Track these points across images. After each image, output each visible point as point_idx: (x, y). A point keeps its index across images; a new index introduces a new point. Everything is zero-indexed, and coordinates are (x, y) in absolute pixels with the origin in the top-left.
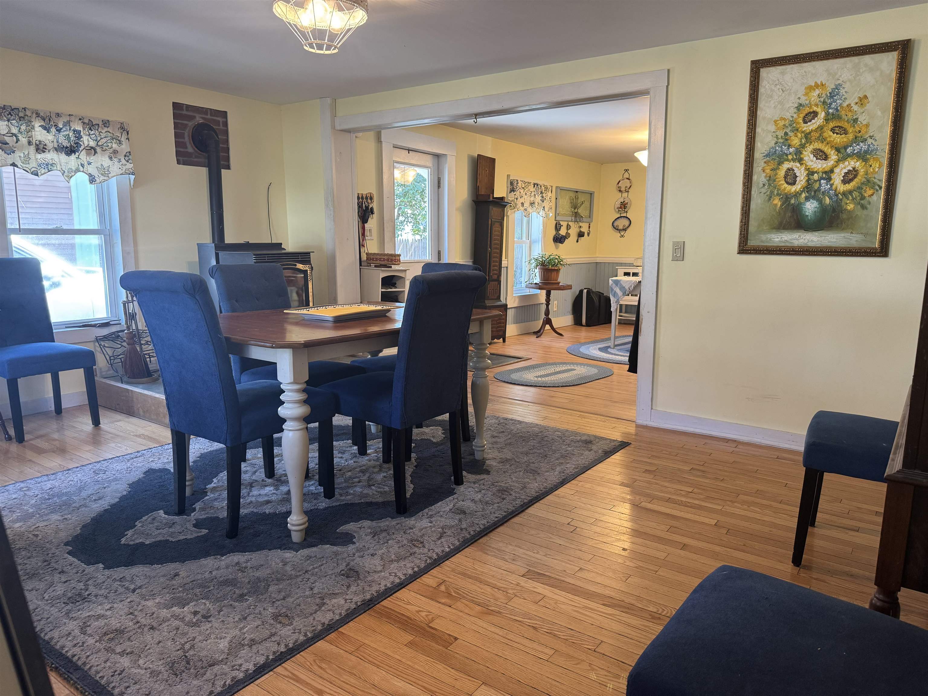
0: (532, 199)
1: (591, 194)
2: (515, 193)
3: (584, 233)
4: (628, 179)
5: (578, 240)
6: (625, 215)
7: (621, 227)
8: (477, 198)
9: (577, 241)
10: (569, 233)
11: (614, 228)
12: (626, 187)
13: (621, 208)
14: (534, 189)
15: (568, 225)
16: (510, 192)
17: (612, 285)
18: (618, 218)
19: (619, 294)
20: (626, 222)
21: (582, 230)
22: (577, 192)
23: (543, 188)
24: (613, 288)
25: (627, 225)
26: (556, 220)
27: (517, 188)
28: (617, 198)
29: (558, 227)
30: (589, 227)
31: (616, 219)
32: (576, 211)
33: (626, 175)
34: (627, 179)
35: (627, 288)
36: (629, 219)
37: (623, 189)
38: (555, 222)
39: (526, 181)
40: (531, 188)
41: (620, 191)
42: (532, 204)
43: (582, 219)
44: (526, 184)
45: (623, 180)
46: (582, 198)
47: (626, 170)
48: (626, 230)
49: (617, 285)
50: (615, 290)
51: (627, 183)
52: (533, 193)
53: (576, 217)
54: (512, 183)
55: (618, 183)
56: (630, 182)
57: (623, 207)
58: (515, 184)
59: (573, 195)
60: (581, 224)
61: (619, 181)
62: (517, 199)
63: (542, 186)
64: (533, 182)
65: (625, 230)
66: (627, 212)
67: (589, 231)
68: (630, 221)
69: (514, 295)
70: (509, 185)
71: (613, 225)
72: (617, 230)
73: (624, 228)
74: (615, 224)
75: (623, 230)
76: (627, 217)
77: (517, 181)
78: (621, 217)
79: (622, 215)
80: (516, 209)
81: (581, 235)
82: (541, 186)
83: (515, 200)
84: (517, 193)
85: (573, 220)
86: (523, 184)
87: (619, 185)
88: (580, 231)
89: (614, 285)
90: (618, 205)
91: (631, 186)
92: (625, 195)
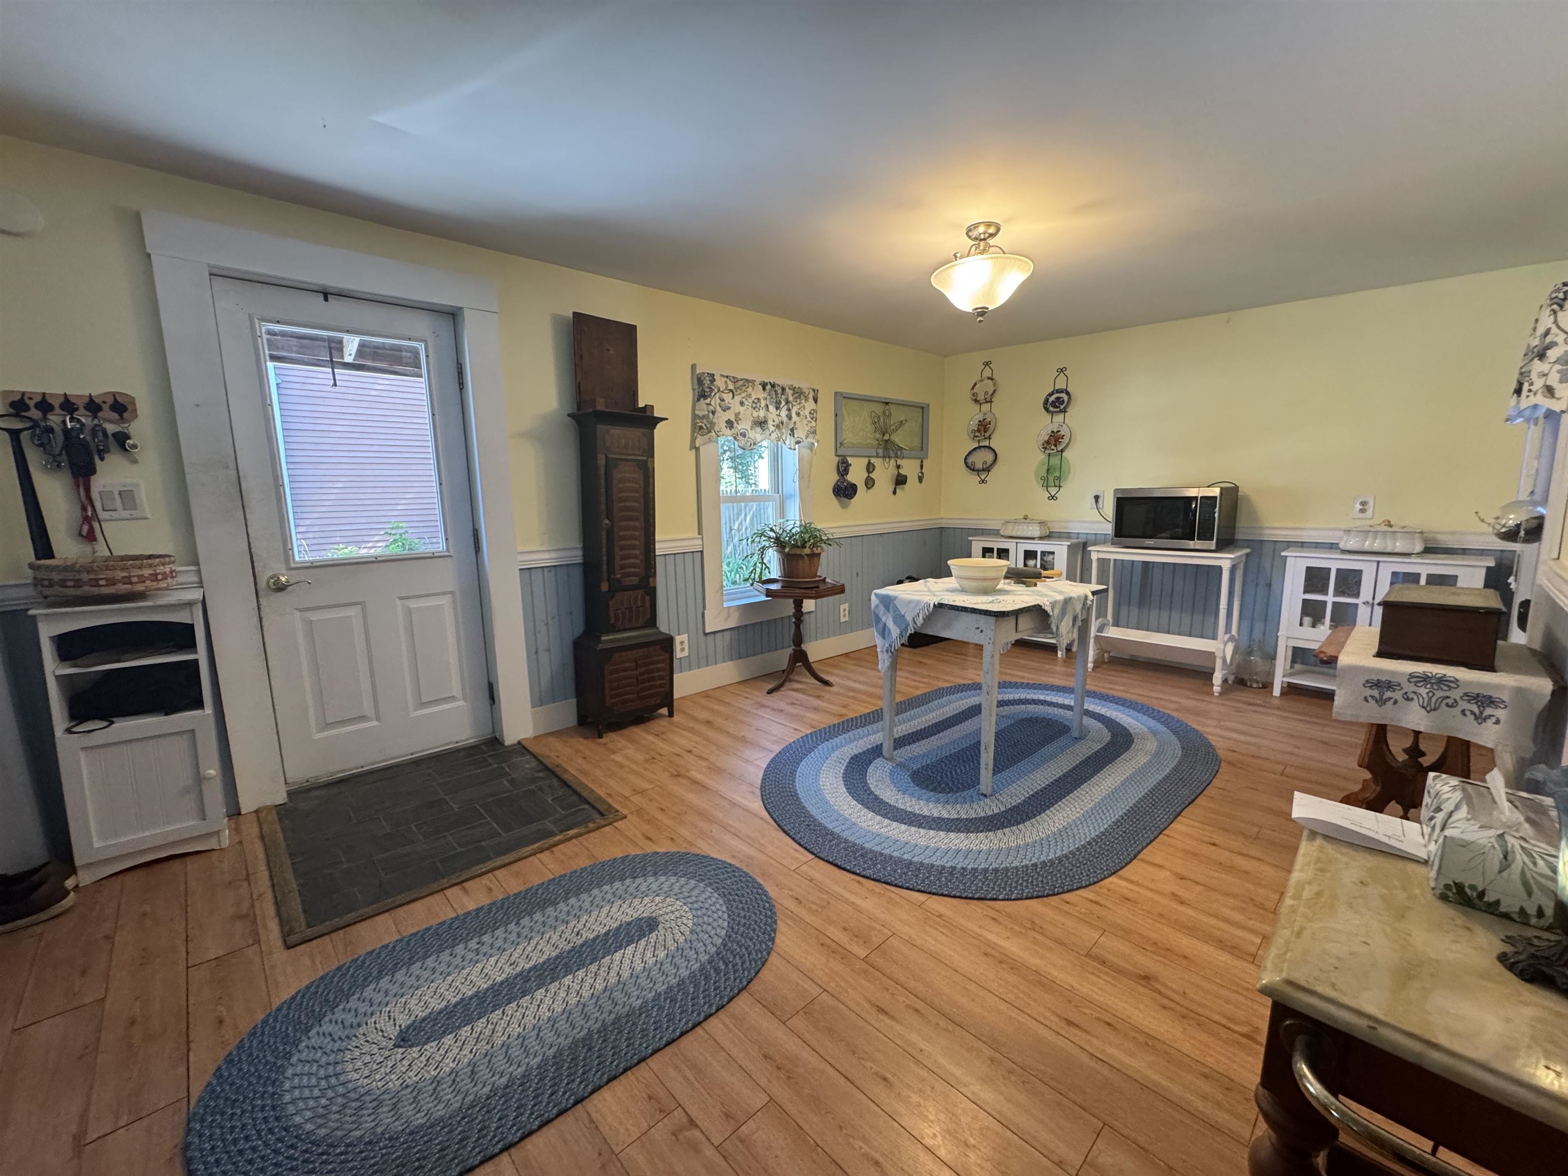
0: (762, 413)
1: (923, 409)
2: (708, 401)
3: (906, 477)
4: (991, 379)
5: (895, 489)
6: (986, 443)
7: (979, 466)
8: (579, 408)
9: (895, 493)
10: (873, 480)
11: (968, 466)
12: (986, 393)
13: (979, 431)
14: (765, 395)
15: (869, 463)
16: (699, 400)
17: (877, 606)
18: (975, 449)
19: (892, 630)
20: (988, 457)
21: (902, 471)
22: (887, 403)
23: (790, 392)
24: (881, 615)
25: (990, 461)
26: (837, 456)
27: (712, 390)
28: (973, 414)
29: (843, 468)
30: (922, 467)
31: (970, 453)
32: (887, 437)
33: (987, 372)
34: (989, 378)
35: (909, 618)
36: (994, 450)
37: (981, 397)
38: (838, 459)
39: (739, 377)
40: (758, 393)
41: (976, 401)
42: (761, 424)
43: (902, 453)
44: (740, 383)
45: (981, 381)
46: (898, 415)
47: (987, 364)
48: (989, 471)
49: (887, 608)
50: (884, 619)
51: (989, 386)
52: (763, 403)
53: (886, 449)
54: (700, 381)
55: (973, 388)
56: (994, 385)
57: (982, 428)
58: (707, 382)
59: (878, 409)
60: (899, 462)
61: (975, 384)
62: (713, 413)
63: (787, 390)
64: (759, 380)
65: (987, 470)
66: (989, 438)
67: (922, 473)
68: (996, 454)
69: (726, 605)
70: (696, 387)
71: (966, 463)
72: (973, 470)
73: (985, 466)
74: (970, 461)
75: (983, 470)
76: (989, 447)
77: (713, 375)
78: (980, 447)
79: (982, 444)
80: (713, 434)
81: (901, 481)
82: (783, 389)
83: (711, 415)
84: (715, 402)
85: (881, 454)
86: (729, 382)
87: (975, 391)
88: (899, 475)
89: (882, 608)
90: (974, 425)
91: (994, 391)
92: (985, 407)
